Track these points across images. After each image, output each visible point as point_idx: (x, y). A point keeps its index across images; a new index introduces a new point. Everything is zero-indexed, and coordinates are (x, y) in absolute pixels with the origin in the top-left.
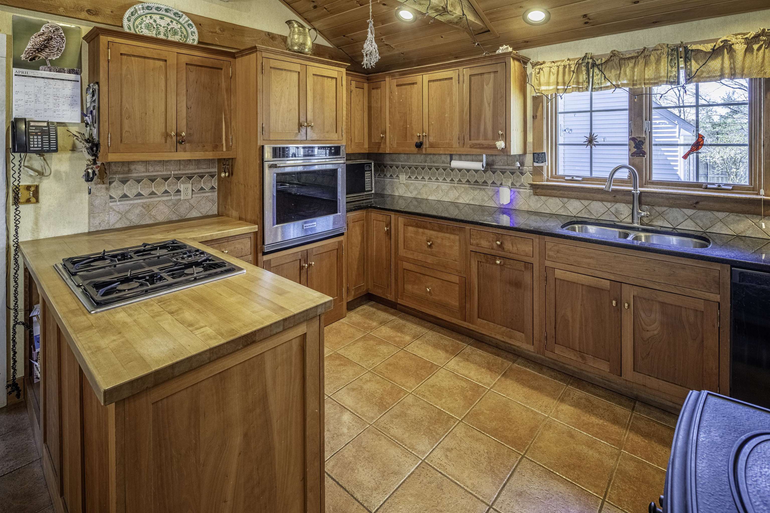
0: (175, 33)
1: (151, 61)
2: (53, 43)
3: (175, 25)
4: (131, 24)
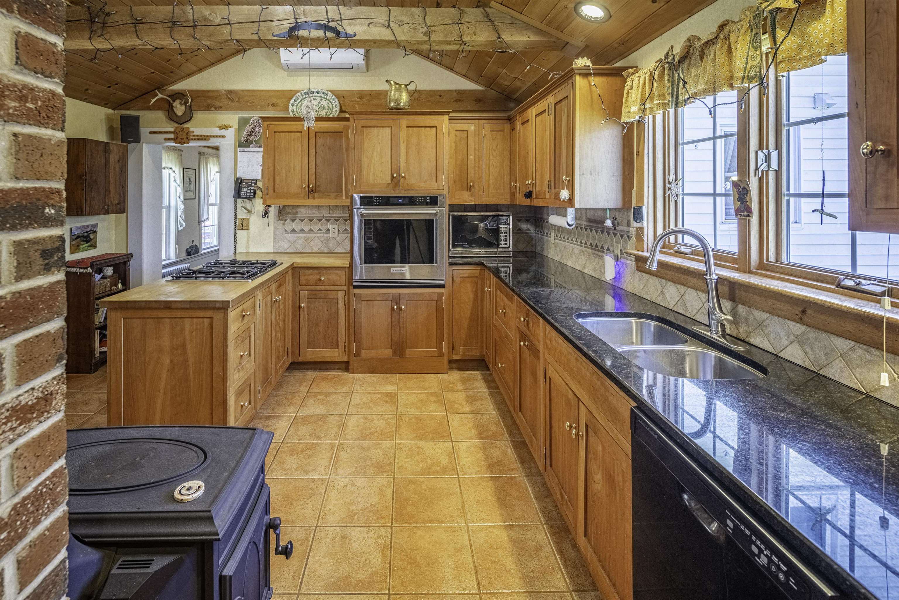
0: (324, 108)
1: (293, 134)
2: (256, 129)
3: (324, 102)
4: (294, 108)
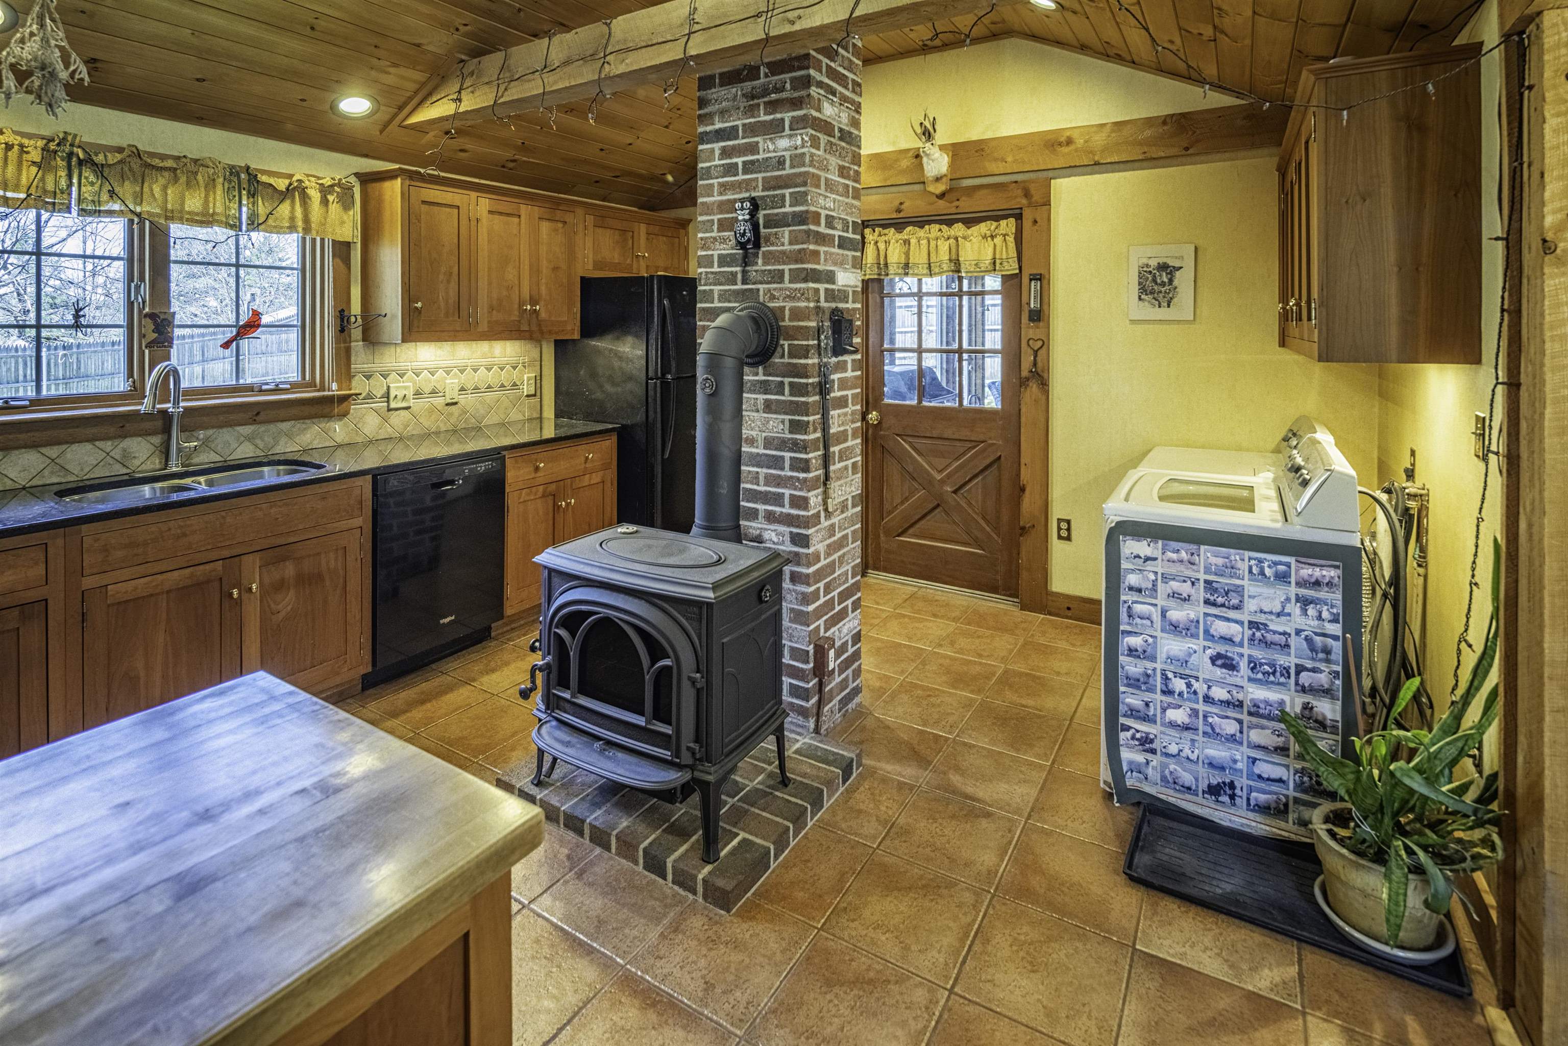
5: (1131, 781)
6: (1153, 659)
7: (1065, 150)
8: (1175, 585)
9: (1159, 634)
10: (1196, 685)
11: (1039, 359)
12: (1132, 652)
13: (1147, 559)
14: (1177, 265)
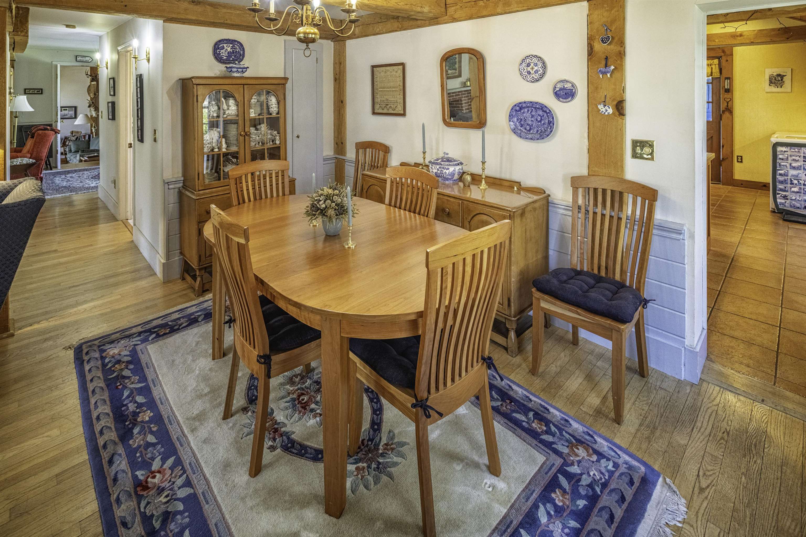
5: (781, 207)
6: (787, 176)
7: (739, 38)
8: (794, 157)
9: (789, 170)
10: (801, 181)
11: (729, 104)
12: (780, 175)
13: (785, 151)
14: (784, 74)
